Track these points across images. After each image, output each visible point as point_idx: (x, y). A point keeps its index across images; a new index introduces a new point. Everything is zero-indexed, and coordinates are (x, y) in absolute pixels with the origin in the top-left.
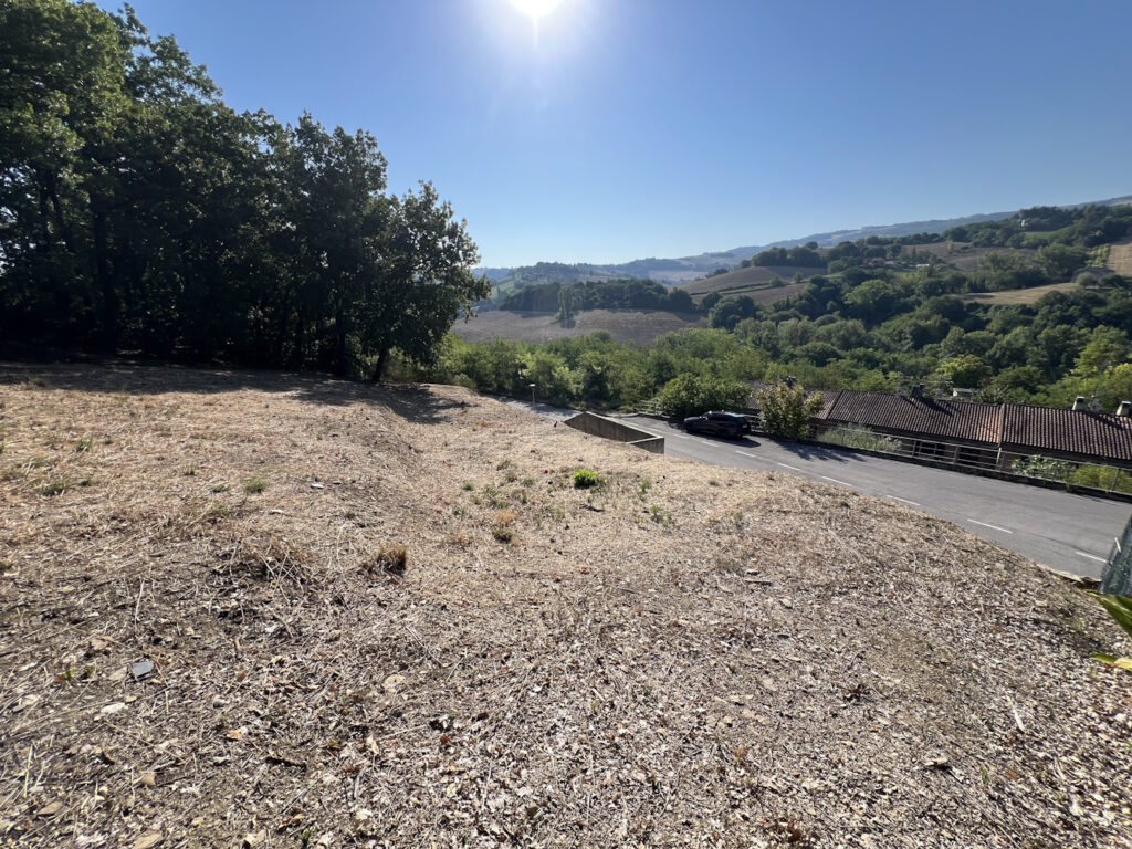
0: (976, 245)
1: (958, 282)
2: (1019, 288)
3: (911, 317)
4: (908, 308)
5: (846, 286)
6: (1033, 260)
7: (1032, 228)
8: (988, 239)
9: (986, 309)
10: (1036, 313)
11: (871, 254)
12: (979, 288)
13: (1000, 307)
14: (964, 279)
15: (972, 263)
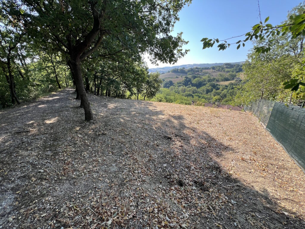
0: (217, 71)
1: (214, 79)
2: (225, 81)
3: (205, 87)
4: (205, 85)
5: (192, 79)
6: (227, 75)
7: (227, 68)
8: (219, 69)
9: (219, 85)
10: (228, 87)
11: (196, 71)
12: (217, 81)
13: (221, 85)
14: (215, 79)
15: (216, 75)
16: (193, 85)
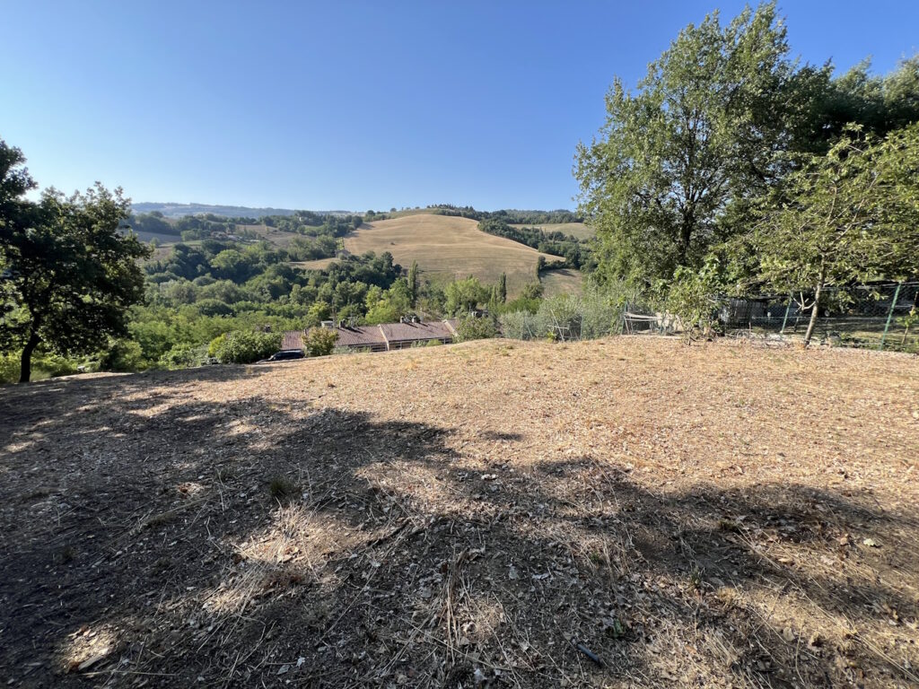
0: (281, 229)
1: (283, 255)
2: (314, 260)
3: (264, 278)
4: (259, 271)
6: (316, 244)
7: (306, 223)
8: (286, 226)
9: (304, 272)
10: (328, 275)
11: (215, 229)
12: (294, 259)
13: (310, 271)
14: (287, 253)
15: (284, 241)
16: (218, 274)
